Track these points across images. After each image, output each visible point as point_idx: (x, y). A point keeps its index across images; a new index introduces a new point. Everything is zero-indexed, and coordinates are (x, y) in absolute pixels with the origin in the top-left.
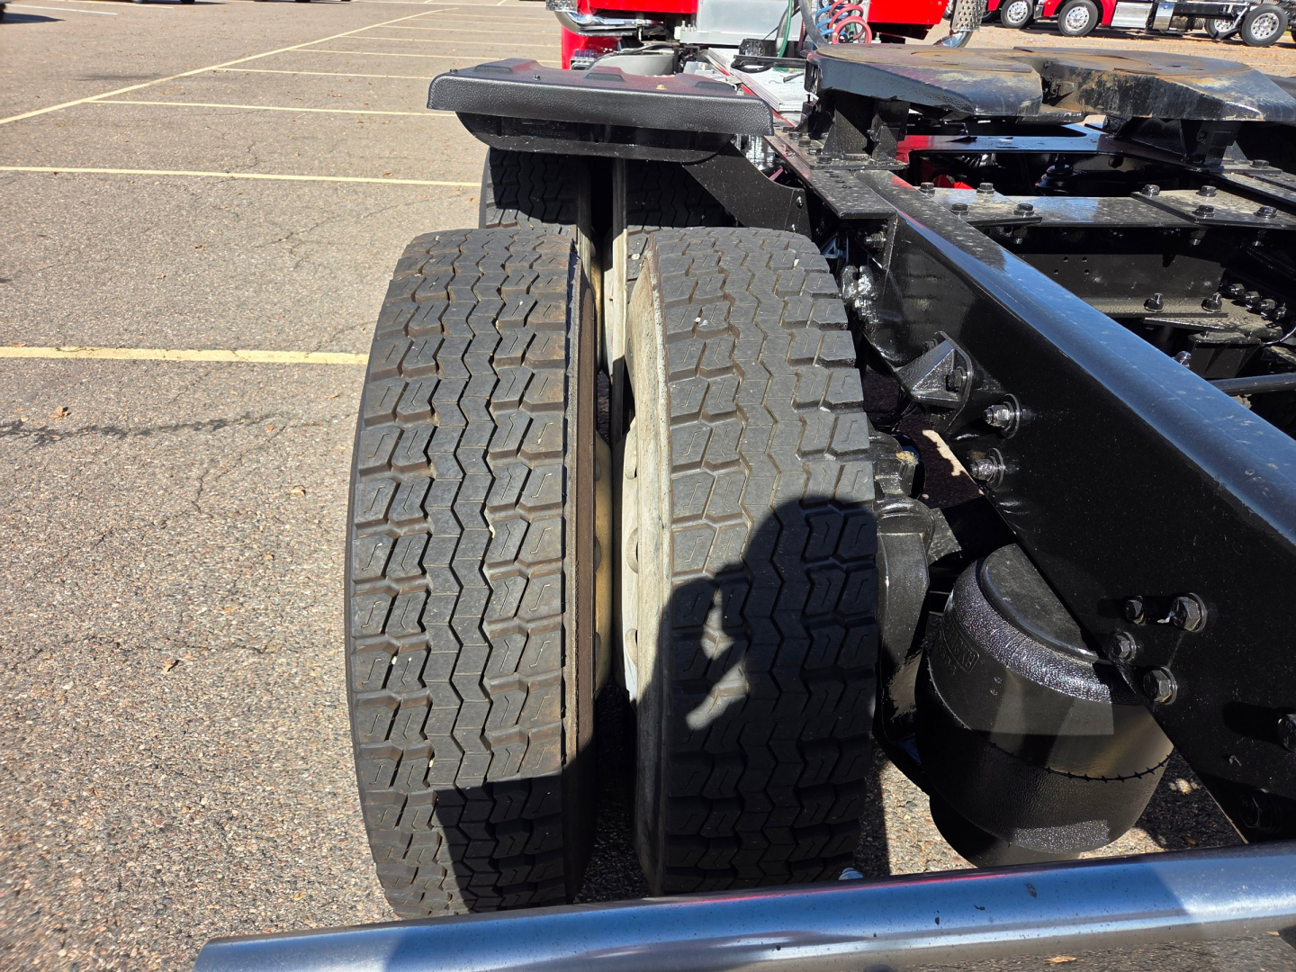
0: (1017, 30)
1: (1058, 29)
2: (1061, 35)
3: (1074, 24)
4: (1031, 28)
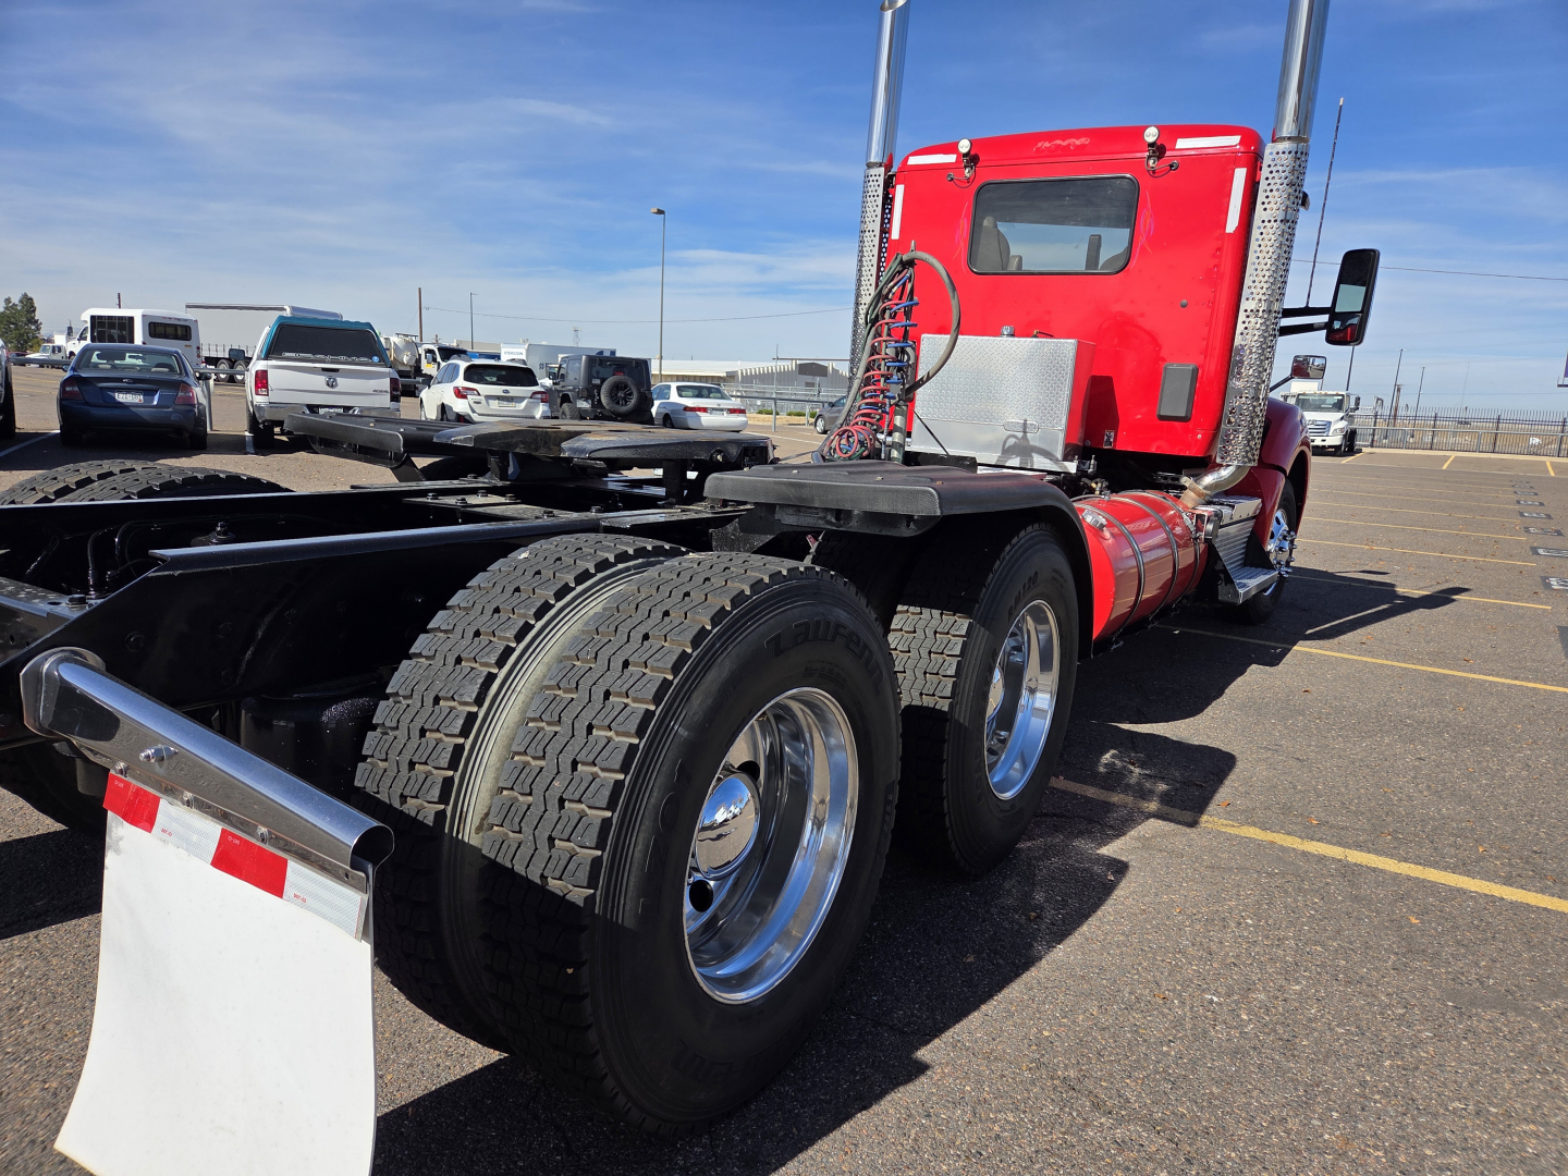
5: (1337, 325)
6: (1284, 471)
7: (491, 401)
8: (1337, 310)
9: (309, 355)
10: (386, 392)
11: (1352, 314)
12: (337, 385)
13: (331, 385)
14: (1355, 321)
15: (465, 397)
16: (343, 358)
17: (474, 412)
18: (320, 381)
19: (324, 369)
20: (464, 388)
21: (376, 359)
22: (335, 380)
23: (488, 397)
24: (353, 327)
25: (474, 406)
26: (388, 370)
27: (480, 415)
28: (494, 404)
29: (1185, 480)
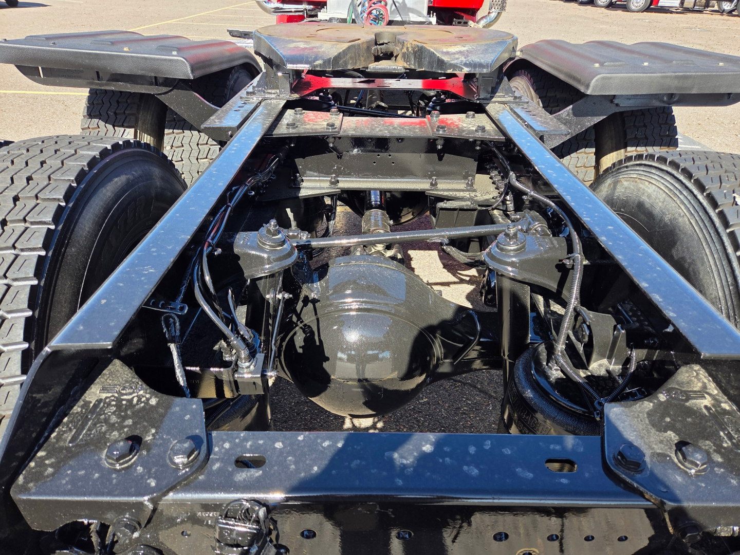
0: (603, 8)
1: (626, 8)
2: (628, 11)
3: (636, 4)
4: (613, 7)
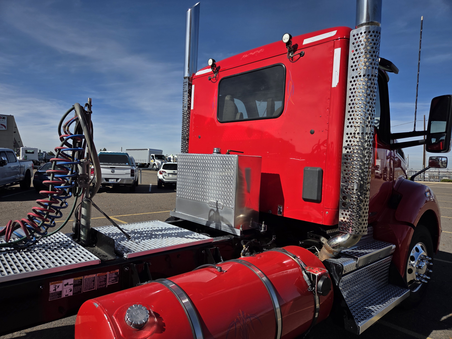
5: (434, 141)
6: (412, 226)
7: (169, 175)
8: (431, 132)
9: (107, 163)
10: (129, 174)
11: (441, 134)
12: (114, 172)
13: (113, 172)
14: (444, 138)
15: (162, 174)
16: (117, 164)
17: (164, 178)
18: (109, 171)
19: (111, 167)
20: (162, 171)
21: (127, 164)
22: (114, 171)
23: (169, 174)
24: (122, 155)
25: (164, 176)
26: (130, 167)
27: (166, 179)
28: (170, 176)
29: (323, 240)
